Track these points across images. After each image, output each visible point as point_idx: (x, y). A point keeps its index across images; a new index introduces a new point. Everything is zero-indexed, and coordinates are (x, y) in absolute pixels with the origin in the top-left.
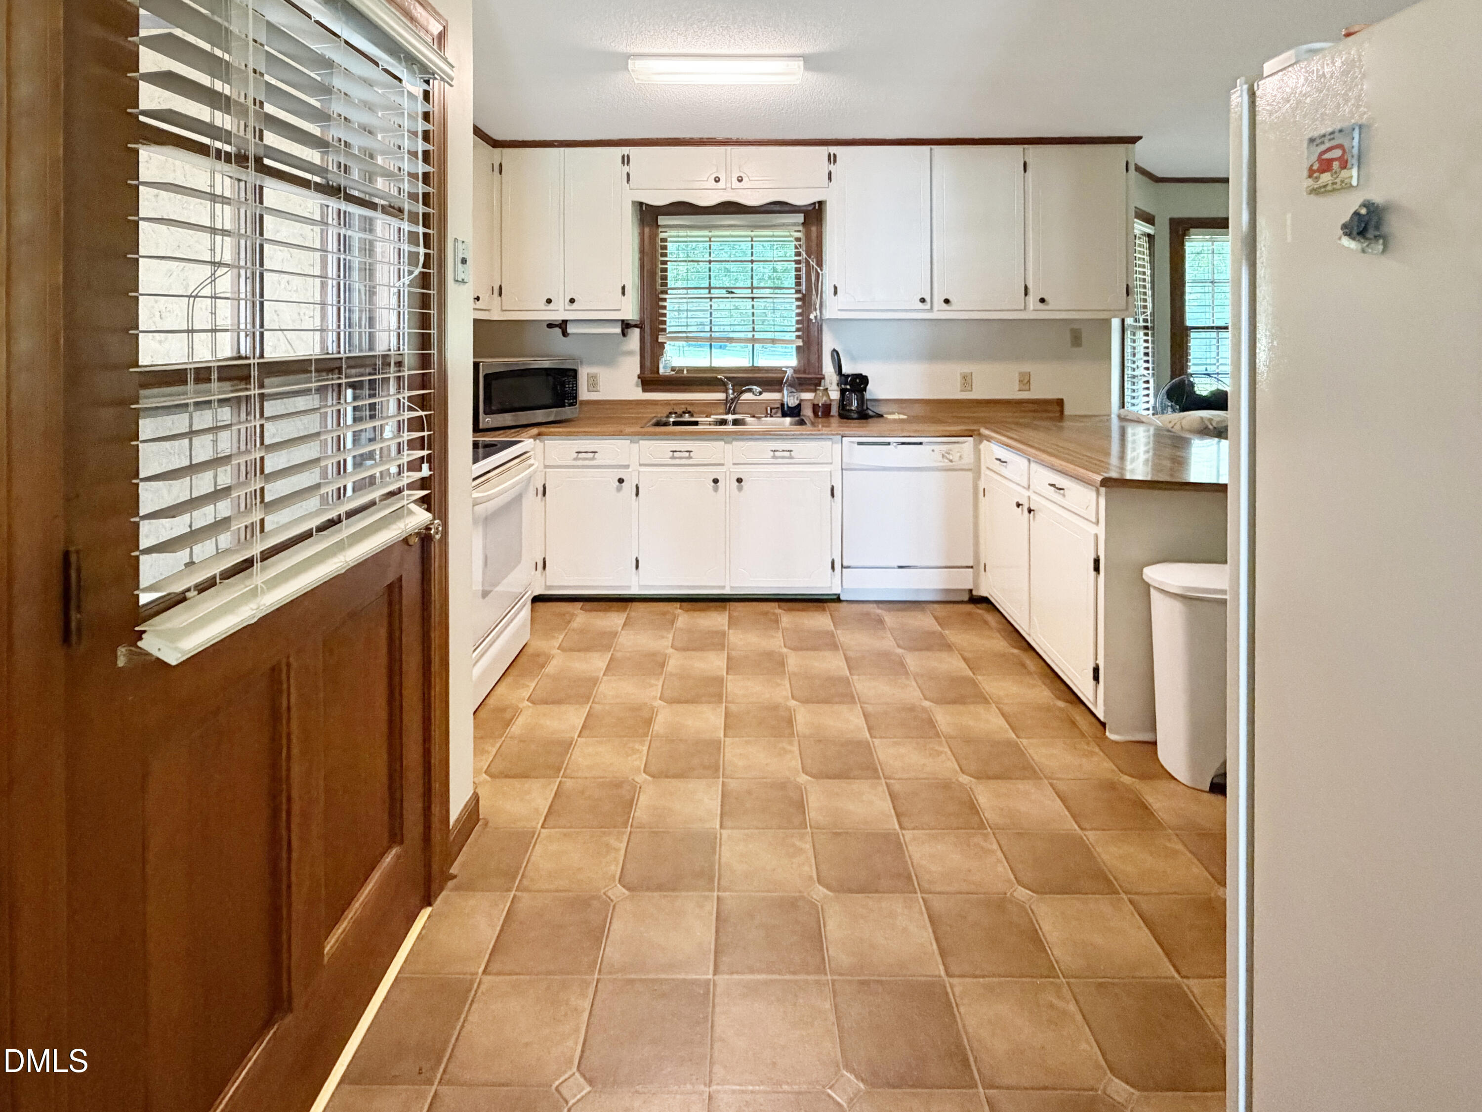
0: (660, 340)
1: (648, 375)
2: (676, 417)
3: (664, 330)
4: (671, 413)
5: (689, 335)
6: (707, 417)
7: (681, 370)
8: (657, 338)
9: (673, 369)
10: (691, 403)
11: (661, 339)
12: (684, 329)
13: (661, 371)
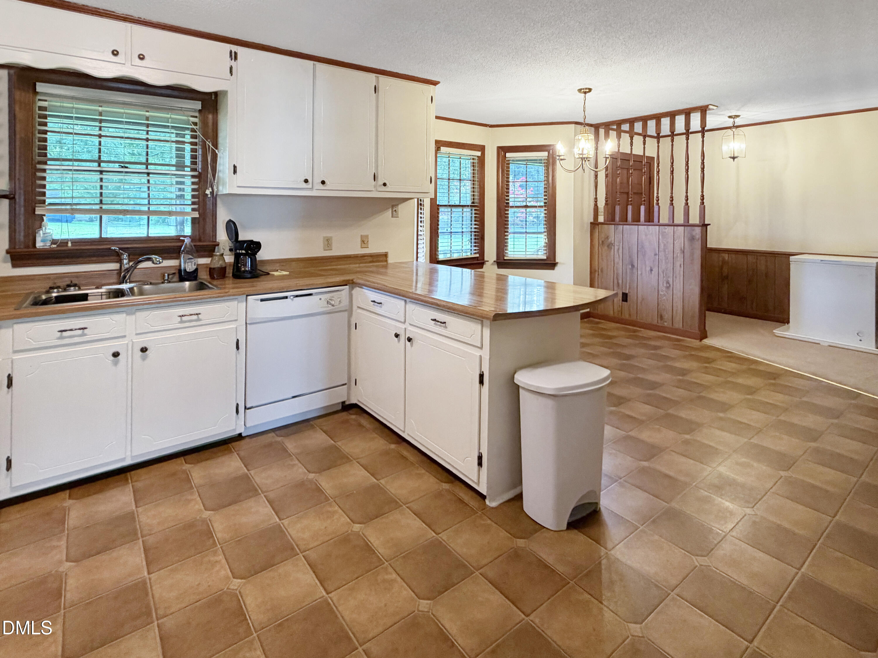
0: (37, 213)
1: (20, 248)
2: (58, 292)
3: (44, 202)
4: (52, 288)
5: (74, 207)
6: (97, 288)
7: (64, 243)
8: (34, 210)
9: (54, 242)
10: (77, 275)
11: (39, 211)
12: (69, 201)
13: (39, 244)
